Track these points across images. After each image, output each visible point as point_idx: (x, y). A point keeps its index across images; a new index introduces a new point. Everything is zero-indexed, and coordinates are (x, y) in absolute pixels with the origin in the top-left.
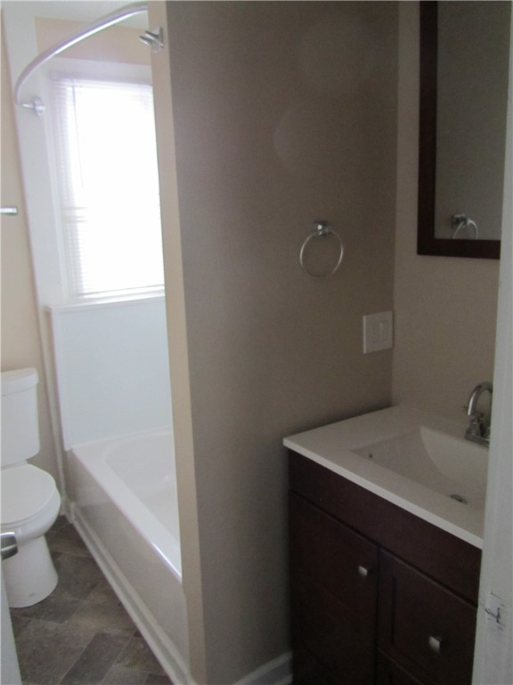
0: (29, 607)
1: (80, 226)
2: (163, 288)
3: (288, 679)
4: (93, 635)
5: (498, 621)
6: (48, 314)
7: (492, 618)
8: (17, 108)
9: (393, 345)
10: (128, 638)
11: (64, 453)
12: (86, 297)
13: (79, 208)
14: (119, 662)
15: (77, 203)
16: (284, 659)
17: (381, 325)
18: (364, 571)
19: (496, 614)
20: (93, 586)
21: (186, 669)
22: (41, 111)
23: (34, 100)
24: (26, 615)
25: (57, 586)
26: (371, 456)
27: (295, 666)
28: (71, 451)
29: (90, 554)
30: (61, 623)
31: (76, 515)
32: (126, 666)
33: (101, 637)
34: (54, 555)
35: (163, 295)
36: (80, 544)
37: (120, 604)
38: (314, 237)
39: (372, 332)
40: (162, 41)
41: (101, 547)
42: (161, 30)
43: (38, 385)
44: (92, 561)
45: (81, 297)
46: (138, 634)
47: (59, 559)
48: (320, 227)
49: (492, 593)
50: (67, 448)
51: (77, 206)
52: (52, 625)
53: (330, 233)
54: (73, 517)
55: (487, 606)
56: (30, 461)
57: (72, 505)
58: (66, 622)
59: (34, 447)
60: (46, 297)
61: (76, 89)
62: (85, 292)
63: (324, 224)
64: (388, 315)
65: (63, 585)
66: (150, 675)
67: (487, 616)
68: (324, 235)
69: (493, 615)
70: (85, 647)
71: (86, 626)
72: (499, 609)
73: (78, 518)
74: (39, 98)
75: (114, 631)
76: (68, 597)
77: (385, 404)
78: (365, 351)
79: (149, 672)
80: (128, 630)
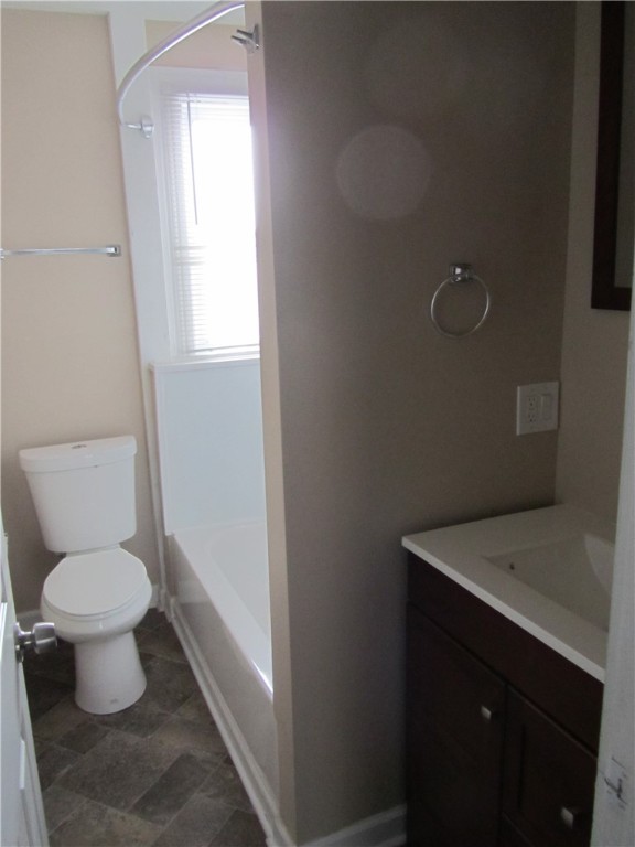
0: (109, 715)
1: (193, 270)
2: (258, 348)
3: (401, 839)
4: (177, 755)
5: (619, 796)
6: (151, 373)
7: (611, 790)
8: (123, 129)
9: (559, 426)
10: (216, 764)
11: (165, 538)
12: (198, 354)
13: (191, 248)
14: (202, 791)
15: (190, 242)
16: (397, 812)
17: (542, 398)
18: (487, 712)
19: (617, 787)
20: (185, 699)
21: (275, 810)
22: (150, 133)
23: (142, 120)
24: (105, 724)
25: (144, 694)
26: (512, 567)
27: (410, 823)
28: (172, 537)
29: (187, 661)
30: (143, 737)
31: (175, 613)
32: (210, 797)
33: (186, 758)
34: (145, 658)
35: (258, 356)
36: (177, 647)
37: (213, 723)
38: (450, 284)
39: (529, 409)
40: (257, 42)
41: (198, 653)
42: (256, 28)
43: (136, 455)
44: (188, 668)
45: (192, 354)
46: (229, 761)
47: (151, 663)
48: (458, 271)
49: (613, 759)
50: (168, 533)
51: (190, 245)
52: (133, 739)
53: (470, 278)
54: (173, 615)
55: (608, 775)
56: (124, 545)
57: (172, 601)
58: (149, 737)
59: (129, 529)
60: (151, 352)
61: (192, 105)
62: (197, 348)
63: (464, 267)
64: (553, 387)
65: (151, 693)
66: (237, 811)
67: (607, 788)
68: (463, 280)
69: (613, 787)
70: (166, 769)
71: (171, 744)
72: (620, 780)
73: (177, 617)
74: (148, 117)
75: (201, 753)
76: (154, 708)
77: (546, 502)
78: (518, 433)
79: (236, 808)
80: (217, 754)
